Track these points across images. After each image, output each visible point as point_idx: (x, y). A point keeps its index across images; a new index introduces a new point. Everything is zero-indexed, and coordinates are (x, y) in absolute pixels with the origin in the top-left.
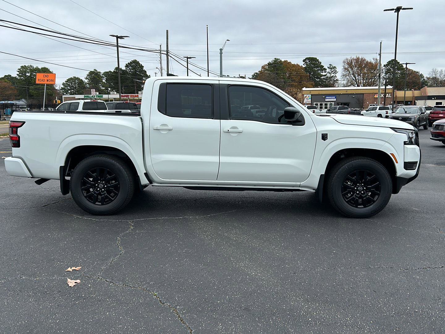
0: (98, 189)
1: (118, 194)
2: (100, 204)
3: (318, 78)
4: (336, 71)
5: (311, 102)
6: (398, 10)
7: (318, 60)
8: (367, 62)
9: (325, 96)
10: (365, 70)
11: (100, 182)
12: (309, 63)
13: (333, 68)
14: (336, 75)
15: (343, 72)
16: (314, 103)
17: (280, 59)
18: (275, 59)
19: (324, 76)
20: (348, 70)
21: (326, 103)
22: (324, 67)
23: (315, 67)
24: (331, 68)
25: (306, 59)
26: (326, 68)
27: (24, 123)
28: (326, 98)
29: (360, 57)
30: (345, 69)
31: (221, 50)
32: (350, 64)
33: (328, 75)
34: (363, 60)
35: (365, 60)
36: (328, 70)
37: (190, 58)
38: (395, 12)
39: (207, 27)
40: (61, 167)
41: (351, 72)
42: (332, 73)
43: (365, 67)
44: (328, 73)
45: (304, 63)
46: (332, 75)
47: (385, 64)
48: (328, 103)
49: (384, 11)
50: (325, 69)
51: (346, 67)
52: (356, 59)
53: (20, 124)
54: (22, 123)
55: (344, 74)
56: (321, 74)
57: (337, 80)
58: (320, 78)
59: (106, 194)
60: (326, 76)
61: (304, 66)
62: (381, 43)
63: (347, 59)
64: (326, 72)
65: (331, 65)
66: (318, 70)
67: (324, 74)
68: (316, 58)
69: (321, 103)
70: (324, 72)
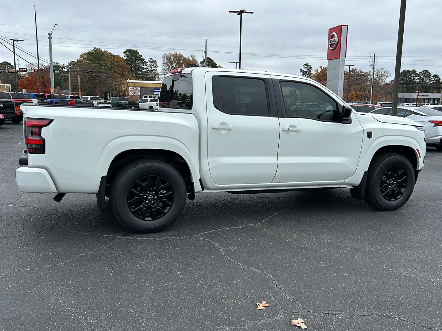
0: (147, 201)
1: (172, 205)
2: (150, 219)
3: (139, 71)
4: (157, 65)
5: (139, 95)
6: (241, 12)
7: (139, 53)
8: (185, 58)
9: (154, 89)
10: (183, 66)
11: (150, 193)
12: (129, 55)
13: (154, 62)
14: (157, 69)
15: (163, 67)
16: (144, 96)
17: (100, 49)
18: (95, 48)
19: (145, 69)
20: (168, 65)
21: (155, 96)
22: (145, 61)
23: (136, 60)
24: (151, 62)
25: (127, 50)
26: (147, 61)
27: (51, 121)
28: (155, 91)
29: (178, 53)
30: (165, 63)
31: (50, 34)
32: (169, 59)
33: (149, 68)
34: (181, 56)
35: (182, 56)
36: (149, 64)
37: (17, 41)
38: (238, 14)
39: (35, 8)
40: (103, 177)
41: (170, 67)
42: (153, 66)
43: (183, 63)
44: (148, 66)
45: (124, 54)
46: (153, 69)
47: (201, 61)
48: (157, 96)
49: (230, 12)
50: (146, 63)
51: (166, 61)
52: (174, 55)
53: (46, 122)
54: (49, 121)
55: (165, 68)
56: (143, 66)
57: (158, 74)
58: (141, 71)
59: (157, 207)
60: (148, 69)
61: (125, 58)
62: (206, 41)
63: (166, 54)
64: (146, 65)
65: (152, 59)
66: (139, 63)
67: (145, 67)
68: (137, 51)
69: (150, 96)
70: (144, 65)
